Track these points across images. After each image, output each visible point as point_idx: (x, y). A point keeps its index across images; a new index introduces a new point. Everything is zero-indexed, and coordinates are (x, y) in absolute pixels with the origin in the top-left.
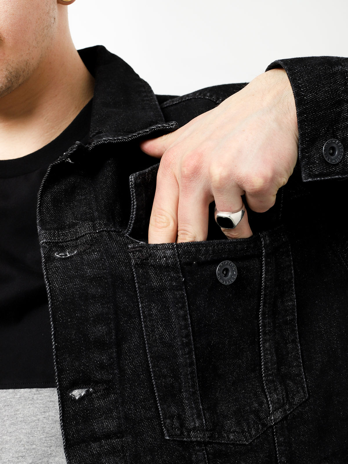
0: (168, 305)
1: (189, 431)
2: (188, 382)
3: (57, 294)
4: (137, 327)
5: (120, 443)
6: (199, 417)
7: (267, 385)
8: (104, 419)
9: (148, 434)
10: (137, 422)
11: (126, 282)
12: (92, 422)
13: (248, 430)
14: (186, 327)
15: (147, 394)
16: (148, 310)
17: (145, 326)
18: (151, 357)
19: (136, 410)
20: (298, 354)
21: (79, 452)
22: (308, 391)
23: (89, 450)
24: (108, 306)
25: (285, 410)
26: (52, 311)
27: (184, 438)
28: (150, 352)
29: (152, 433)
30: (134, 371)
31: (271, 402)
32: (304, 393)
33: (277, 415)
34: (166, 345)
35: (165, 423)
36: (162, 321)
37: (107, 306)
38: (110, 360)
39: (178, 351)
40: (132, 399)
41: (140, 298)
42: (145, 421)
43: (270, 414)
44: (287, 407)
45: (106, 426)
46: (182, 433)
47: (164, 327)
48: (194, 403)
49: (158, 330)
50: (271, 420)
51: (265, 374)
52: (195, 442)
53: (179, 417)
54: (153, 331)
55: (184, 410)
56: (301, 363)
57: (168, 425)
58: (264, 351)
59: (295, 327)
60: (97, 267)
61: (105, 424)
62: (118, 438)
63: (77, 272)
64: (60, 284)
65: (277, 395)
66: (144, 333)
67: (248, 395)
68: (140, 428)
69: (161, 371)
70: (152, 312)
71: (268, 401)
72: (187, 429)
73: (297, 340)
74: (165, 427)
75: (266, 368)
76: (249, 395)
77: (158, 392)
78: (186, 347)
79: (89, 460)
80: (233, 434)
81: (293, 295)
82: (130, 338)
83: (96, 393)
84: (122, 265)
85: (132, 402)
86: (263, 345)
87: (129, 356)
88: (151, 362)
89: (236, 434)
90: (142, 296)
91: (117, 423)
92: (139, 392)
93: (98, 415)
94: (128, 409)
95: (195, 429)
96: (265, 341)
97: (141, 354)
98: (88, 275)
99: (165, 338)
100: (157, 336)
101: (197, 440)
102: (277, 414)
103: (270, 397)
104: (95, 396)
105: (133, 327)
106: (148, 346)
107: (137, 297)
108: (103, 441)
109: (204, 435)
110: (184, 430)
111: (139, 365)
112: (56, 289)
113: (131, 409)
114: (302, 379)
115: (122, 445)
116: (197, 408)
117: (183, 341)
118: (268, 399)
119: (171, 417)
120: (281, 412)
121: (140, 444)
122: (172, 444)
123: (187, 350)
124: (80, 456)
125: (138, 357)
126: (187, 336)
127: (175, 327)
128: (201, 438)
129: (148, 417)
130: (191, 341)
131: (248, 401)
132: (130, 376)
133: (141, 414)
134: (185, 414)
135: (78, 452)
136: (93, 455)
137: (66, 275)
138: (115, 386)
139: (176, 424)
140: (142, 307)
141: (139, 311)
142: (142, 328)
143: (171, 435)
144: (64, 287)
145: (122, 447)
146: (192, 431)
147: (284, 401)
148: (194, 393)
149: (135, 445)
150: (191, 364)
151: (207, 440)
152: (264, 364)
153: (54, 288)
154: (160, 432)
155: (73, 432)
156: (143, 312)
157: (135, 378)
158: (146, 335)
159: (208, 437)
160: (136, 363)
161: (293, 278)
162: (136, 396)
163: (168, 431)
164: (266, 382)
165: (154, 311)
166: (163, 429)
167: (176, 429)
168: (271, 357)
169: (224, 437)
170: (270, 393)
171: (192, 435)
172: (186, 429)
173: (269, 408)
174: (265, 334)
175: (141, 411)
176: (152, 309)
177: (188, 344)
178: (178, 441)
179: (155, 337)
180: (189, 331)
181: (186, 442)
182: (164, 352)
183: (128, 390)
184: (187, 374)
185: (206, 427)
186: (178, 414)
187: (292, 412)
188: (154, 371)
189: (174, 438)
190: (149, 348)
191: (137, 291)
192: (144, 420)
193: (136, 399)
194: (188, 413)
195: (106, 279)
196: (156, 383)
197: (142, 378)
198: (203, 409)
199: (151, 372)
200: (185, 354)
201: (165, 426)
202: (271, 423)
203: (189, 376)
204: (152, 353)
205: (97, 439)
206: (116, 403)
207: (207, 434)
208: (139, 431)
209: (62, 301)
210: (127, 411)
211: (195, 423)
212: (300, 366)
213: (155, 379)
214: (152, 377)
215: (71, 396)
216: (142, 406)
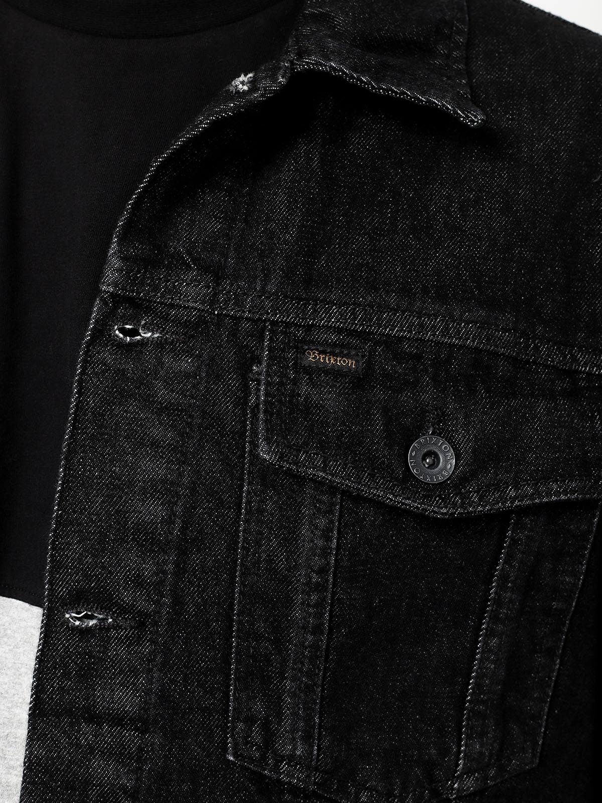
0: (302, 500)
1: (279, 759)
2: (302, 663)
3: (87, 420)
4: (229, 527)
5: (138, 741)
6: (307, 738)
7: (468, 719)
8: (118, 684)
9: (197, 740)
10: (181, 710)
11: (228, 435)
12: (94, 681)
13: (401, 795)
14: (325, 552)
15: (215, 663)
16: (259, 501)
17: (244, 531)
18: (241, 593)
19: (185, 686)
20: (550, 678)
21: (55, 730)
22: (541, 752)
23: (74, 734)
24: (181, 468)
25: (486, 778)
26: (69, 448)
27: (265, 769)
28: (242, 583)
29: (204, 741)
30: (202, 611)
31: (465, 755)
32: (534, 755)
33: (467, 783)
34: (275, 577)
35: (234, 728)
36: (280, 528)
37: (177, 469)
38: (157, 575)
39: (296, 593)
40: (185, 664)
41: (249, 473)
42: (196, 713)
43: (455, 777)
44: (492, 773)
45: (118, 700)
46: (264, 758)
47: (281, 540)
48: (304, 708)
49: (269, 544)
50: (453, 789)
51: (471, 697)
52: (286, 783)
53: (266, 726)
54: (258, 543)
55: (279, 715)
56: (548, 696)
57: (237, 733)
58: (483, 653)
59: (564, 625)
60: (180, 389)
61: (118, 694)
62: (136, 729)
63: (139, 388)
64: (98, 402)
65: (481, 746)
66: (239, 542)
67: (424, 727)
68: (183, 724)
69: (253, 625)
70: (266, 506)
71: (459, 752)
72: (276, 754)
73: (558, 651)
74: (233, 736)
75: (478, 686)
76: (427, 729)
77: (238, 662)
78: (313, 592)
79: (68, 752)
80: (368, 793)
81: (582, 565)
82: (210, 544)
83: (117, 631)
84: (230, 400)
85: (182, 668)
86: (484, 639)
87: (200, 579)
88: (240, 602)
89: (374, 795)
90: (253, 470)
91: (140, 700)
92: (201, 654)
93: (110, 672)
94: (170, 679)
95: (291, 758)
96: (490, 633)
97: (223, 580)
98: (157, 400)
99: (279, 563)
100: (264, 556)
101: (291, 782)
102: (468, 781)
103: (466, 745)
104: (114, 634)
105: (221, 526)
106: (241, 569)
107: (243, 468)
108: (106, 727)
109: (308, 776)
110: (269, 754)
111: (214, 602)
112: (87, 409)
113: (176, 681)
114: (540, 726)
115: (140, 746)
116: (308, 720)
117: (310, 578)
118: (460, 746)
119: (250, 721)
120: (477, 779)
121: (176, 756)
122: (238, 773)
123: (314, 598)
124: (53, 740)
125: (216, 585)
126: (322, 571)
127: (304, 546)
128: (300, 781)
129: (206, 707)
130: (328, 584)
131: (420, 739)
132: (192, 618)
133: (194, 696)
134: (279, 724)
135: (51, 730)
136: (78, 746)
137: (116, 387)
138: (157, 628)
139: (257, 736)
140: (248, 492)
141: (241, 497)
142: (237, 531)
143: (240, 755)
144: (104, 410)
145: (140, 749)
146: (285, 760)
147: (490, 760)
148: (309, 689)
149: (165, 755)
150: (317, 630)
151: (311, 788)
152: (476, 678)
153: (86, 405)
154: (220, 742)
155: (54, 689)
156: (248, 503)
157: (199, 625)
158: (243, 548)
159: (315, 783)
160: (210, 597)
161: (592, 532)
162: (192, 659)
163: (236, 745)
164: (469, 714)
165: (269, 506)
166: (228, 738)
167: (254, 745)
168: (495, 668)
169: (349, 794)
170: (469, 737)
171: (282, 768)
172: (275, 752)
173: (458, 765)
174: (495, 618)
175: (194, 691)
176: (267, 500)
177: (320, 588)
178: (253, 772)
179: (259, 556)
180: (328, 563)
181: (269, 778)
182: (269, 589)
183: (180, 644)
184: (303, 646)
185: (317, 763)
186: (266, 718)
187: (498, 784)
188: (240, 622)
189: (245, 762)
190: (242, 574)
191: (245, 458)
192: (195, 711)
193: (192, 666)
194: (287, 723)
195: (191, 416)
196: (238, 644)
197: (214, 628)
198: (320, 724)
199: (233, 620)
200: (309, 605)
201: (233, 733)
202: (450, 793)
203: (306, 650)
204: (245, 586)
205: (94, 718)
206: (149, 661)
207: (317, 777)
208: (180, 728)
209: (93, 434)
210: (167, 683)
211: (295, 748)
212: (546, 702)
213: (238, 637)
214: (233, 631)
215: (68, 618)
216: (198, 681)
